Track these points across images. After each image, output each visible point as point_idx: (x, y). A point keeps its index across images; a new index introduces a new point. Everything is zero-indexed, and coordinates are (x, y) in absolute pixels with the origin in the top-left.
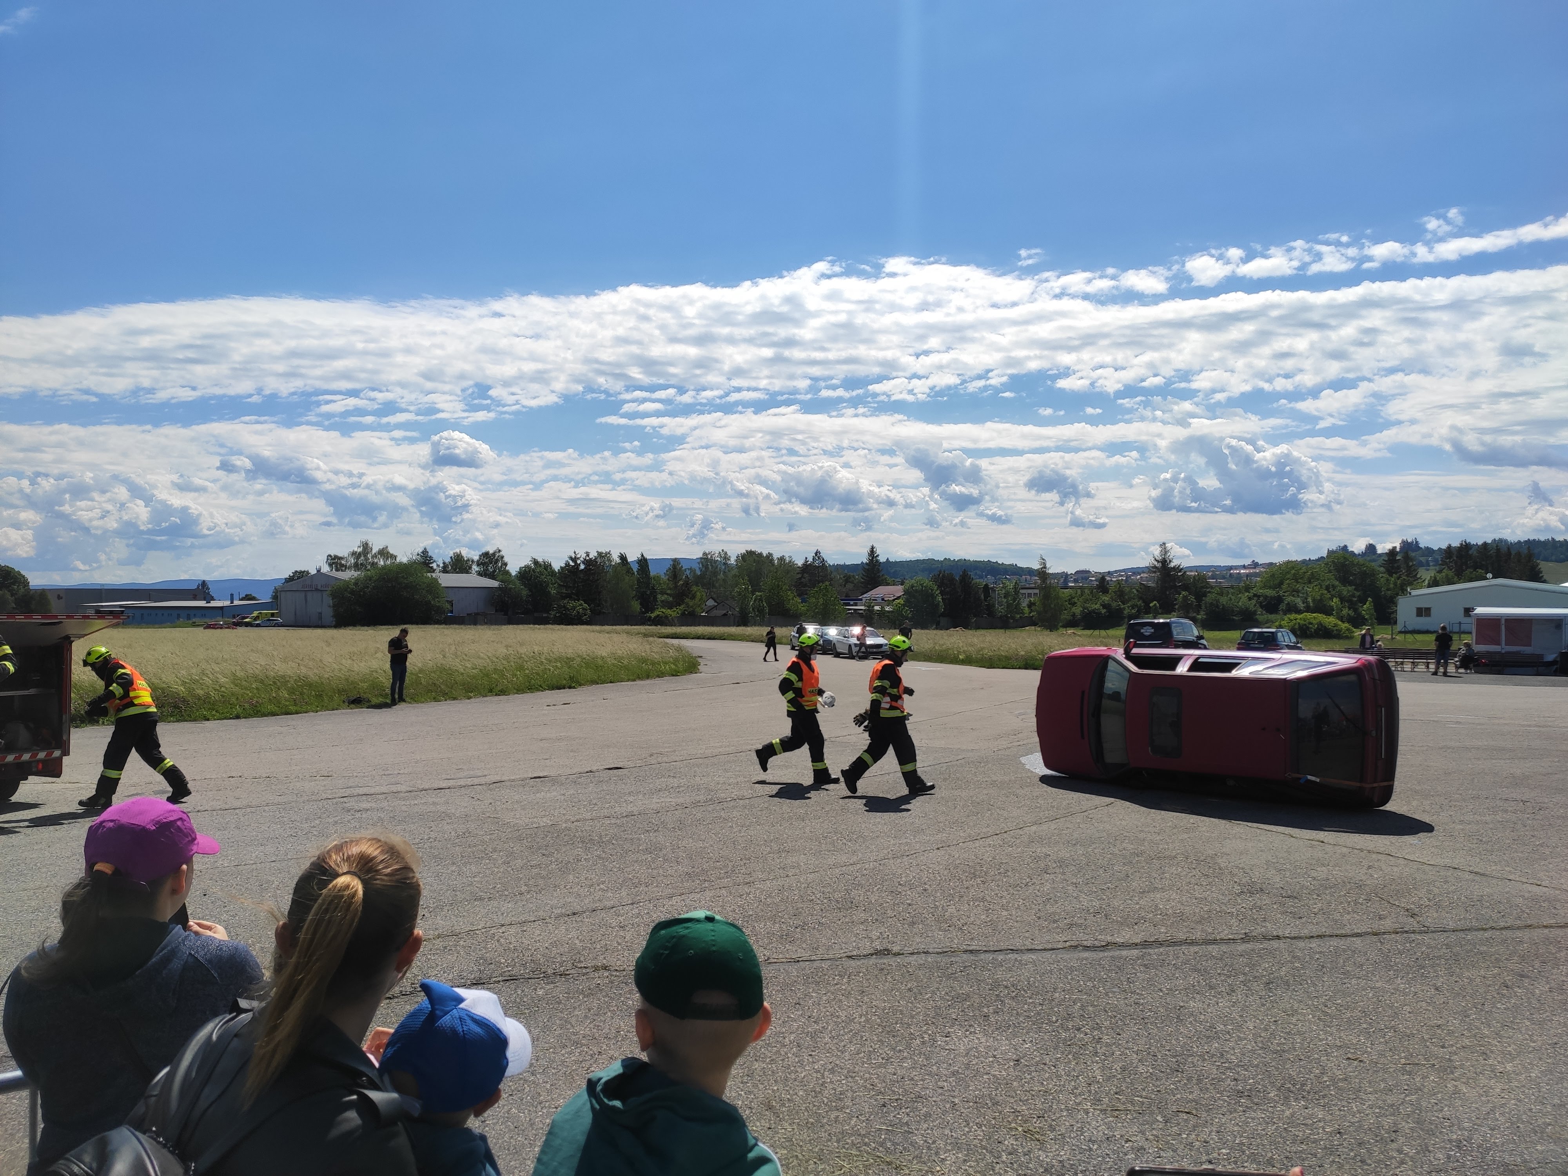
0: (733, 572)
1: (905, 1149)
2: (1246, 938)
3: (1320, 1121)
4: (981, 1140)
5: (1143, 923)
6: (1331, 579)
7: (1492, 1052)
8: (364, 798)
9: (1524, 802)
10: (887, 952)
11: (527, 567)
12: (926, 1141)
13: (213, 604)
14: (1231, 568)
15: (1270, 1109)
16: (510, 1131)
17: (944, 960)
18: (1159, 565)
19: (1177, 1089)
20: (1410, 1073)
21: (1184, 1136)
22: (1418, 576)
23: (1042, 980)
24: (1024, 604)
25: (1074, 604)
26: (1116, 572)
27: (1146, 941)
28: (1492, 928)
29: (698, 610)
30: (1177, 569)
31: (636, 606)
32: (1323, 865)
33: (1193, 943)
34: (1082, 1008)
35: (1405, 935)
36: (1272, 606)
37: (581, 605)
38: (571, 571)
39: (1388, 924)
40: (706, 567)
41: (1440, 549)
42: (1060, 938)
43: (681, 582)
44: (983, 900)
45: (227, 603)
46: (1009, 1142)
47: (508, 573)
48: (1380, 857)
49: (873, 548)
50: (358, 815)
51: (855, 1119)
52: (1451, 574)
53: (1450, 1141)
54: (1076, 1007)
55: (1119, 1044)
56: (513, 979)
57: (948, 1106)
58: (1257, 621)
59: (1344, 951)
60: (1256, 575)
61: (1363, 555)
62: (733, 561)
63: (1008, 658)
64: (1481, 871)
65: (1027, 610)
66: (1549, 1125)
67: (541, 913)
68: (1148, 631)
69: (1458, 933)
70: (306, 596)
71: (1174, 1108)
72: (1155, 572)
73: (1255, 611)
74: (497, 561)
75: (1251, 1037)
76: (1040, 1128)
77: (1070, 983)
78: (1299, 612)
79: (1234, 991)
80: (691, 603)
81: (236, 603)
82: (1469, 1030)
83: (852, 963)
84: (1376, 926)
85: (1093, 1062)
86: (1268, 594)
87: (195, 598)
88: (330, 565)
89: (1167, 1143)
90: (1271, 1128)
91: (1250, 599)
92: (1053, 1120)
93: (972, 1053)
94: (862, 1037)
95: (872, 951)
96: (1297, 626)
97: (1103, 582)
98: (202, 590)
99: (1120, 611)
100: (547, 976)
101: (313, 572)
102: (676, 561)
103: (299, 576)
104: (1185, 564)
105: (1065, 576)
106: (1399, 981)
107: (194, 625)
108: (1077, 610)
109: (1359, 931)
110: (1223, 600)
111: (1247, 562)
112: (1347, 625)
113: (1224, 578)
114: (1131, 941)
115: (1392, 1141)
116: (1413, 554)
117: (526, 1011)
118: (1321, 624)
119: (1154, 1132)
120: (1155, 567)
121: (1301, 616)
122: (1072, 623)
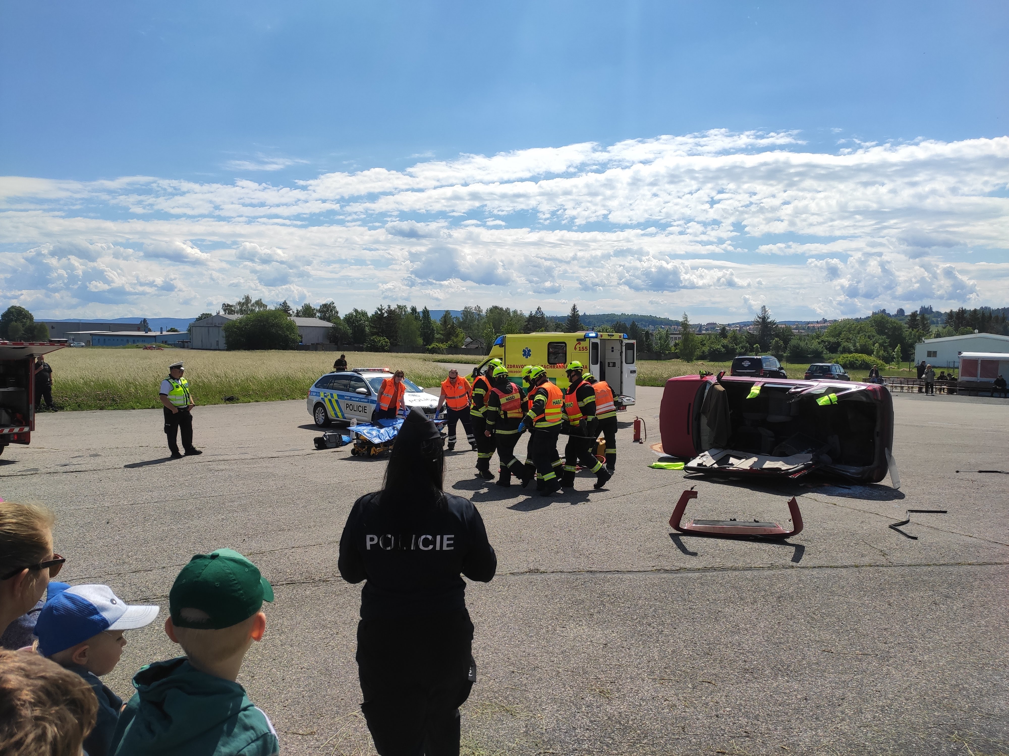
0: (484, 320)
1: (520, 701)
2: (771, 567)
3: (795, 691)
4: (571, 697)
5: (706, 556)
6: (873, 331)
7: (917, 647)
8: (223, 462)
9: (973, 481)
10: (537, 571)
11: (351, 314)
12: (535, 697)
13: (150, 334)
14: (809, 323)
15: (764, 682)
16: (269, 683)
17: (572, 577)
18: (760, 320)
19: (706, 666)
20: (860, 660)
21: (704, 698)
22: (930, 330)
23: (633, 592)
24: (672, 344)
25: (704, 345)
26: (733, 324)
27: (705, 567)
28: (935, 565)
29: (460, 344)
30: (773, 323)
31: (420, 341)
32: (832, 520)
33: (736, 569)
34: (655, 611)
35: (876, 568)
36: (833, 348)
37: (384, 339)
38: (378, 318)
39: (866, 560)
40: (467, 317)
41: (946, 313)
42: (649, 564)
43: (449, 326)
44: (606, 538)
45: (158, 333)
46: (589, 698)
47: (339, 318)
48: (871, 515)
49: (574, 306)
50: (216, 473)
51: (492, 681)
52: (951, 329)
53: (877, 706)
54: (651, 610)
55: (674, 635)
56: (292, 583)
57: (554, 673)
58: (823, 358)
59: (834, 577)
60: (825, 327)
61: (895, 316)
62: (484, 313)
63: (655, 379)
64: (935, 527)
65: (673, 348)
66: (946, 698)
67: (320, 540)
68: (746, 364)
69: (911, 567)
70: (208, 330)
71: (701, 679)
72: (757, 325)
73: (822, 352)
74: (331, 311)
75: (761, 633)
76: (611, 690)
77: (650, 594)
78: (850, 352)
79: (756, 602)
80: (455, 340)
81: (165, 333)
82: (905, 632)
83: (513, 578)
84: (858, 562)
85: (654, 647)
86: (831, 340)
87: (139, 330)
88: (225, 310)
89: (692, 702)
90: (762, 694)
91: (819, 343)
92: (620, 685)
93: (577, 639)
94: (508, 627)
95: (527, 570)
96: (848, 362)
97: (724, 331)
98: (144, 324)
99: (734, 350)
100: (314, 581)
101: (214, 314)
102: (448, 312)
103: (205, 317)
104: (778, 320)
105: (700, 326)
106: (866, 598)
107: (137, 347)
108: (706, 349)
109: (846, 564)
110: (802, 344)
111: (820, 319)
112: (881, 362)
113: (804, 329)
114: (696, 567)
115: (839, 705)
116: (927, 316)
117: (296, 604)
118: (864, 360)
119: (685, 695)
120: (758, 322)
121: (851, 355)
122: (702, 357)
